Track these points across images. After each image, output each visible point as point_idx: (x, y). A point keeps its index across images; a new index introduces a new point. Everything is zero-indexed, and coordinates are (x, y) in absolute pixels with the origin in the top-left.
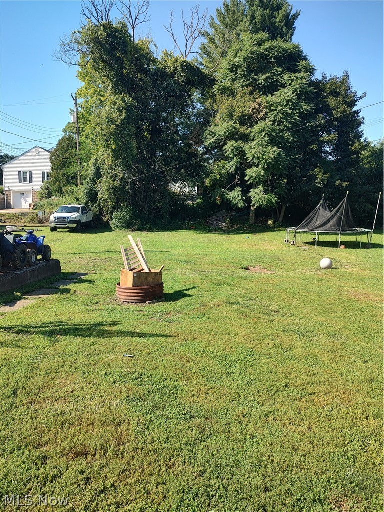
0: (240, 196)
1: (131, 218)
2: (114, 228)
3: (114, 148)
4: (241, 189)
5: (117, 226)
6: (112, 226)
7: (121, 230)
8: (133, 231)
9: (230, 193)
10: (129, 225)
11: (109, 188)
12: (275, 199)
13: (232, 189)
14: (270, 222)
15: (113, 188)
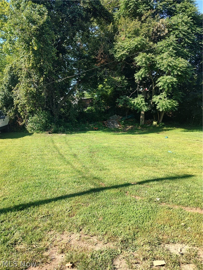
0: (143, 101)
1: (46, 121)
2: (31, 131)
3: (36, 48)
4: (143, 96)
5: (34, 129)
6: (29, 129)
7: (38, 133)
8: (50, 133)
9: (134, 100)
10: (45, 128)
11: (27, 93)
12: (176, 104)
13: (135, 96)
14: (155, 123)
15: (31, 94)
